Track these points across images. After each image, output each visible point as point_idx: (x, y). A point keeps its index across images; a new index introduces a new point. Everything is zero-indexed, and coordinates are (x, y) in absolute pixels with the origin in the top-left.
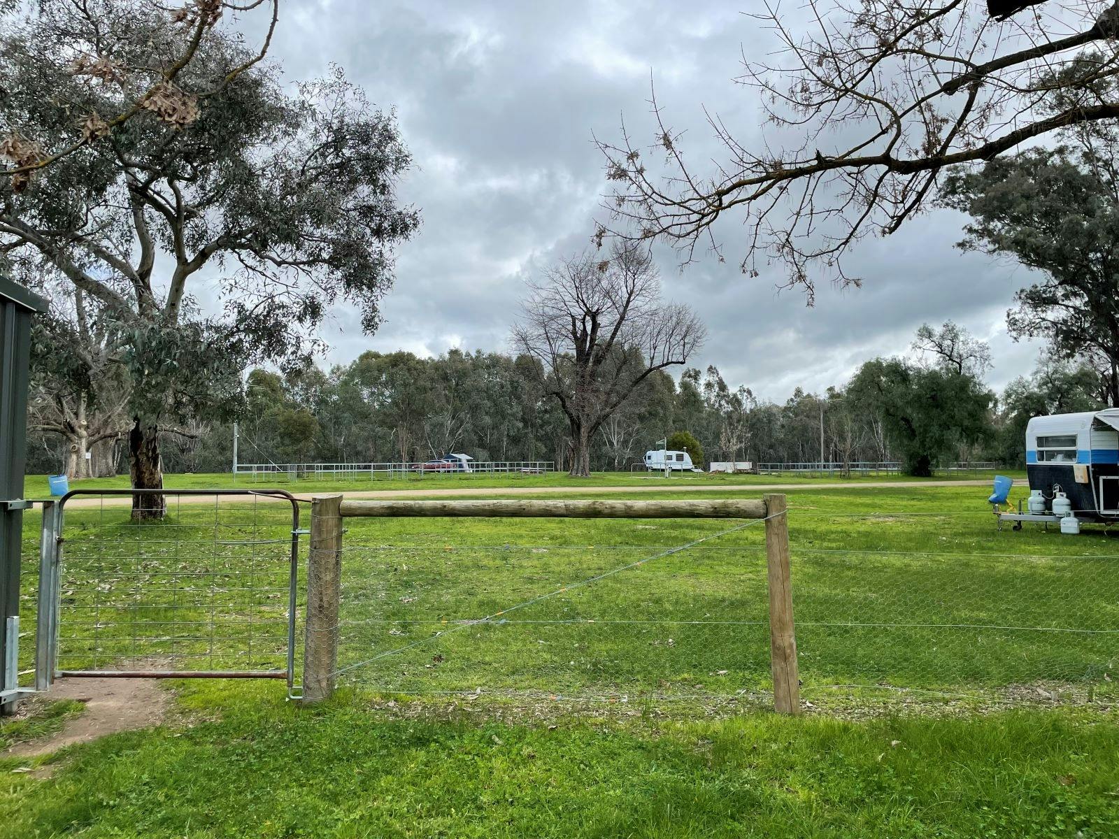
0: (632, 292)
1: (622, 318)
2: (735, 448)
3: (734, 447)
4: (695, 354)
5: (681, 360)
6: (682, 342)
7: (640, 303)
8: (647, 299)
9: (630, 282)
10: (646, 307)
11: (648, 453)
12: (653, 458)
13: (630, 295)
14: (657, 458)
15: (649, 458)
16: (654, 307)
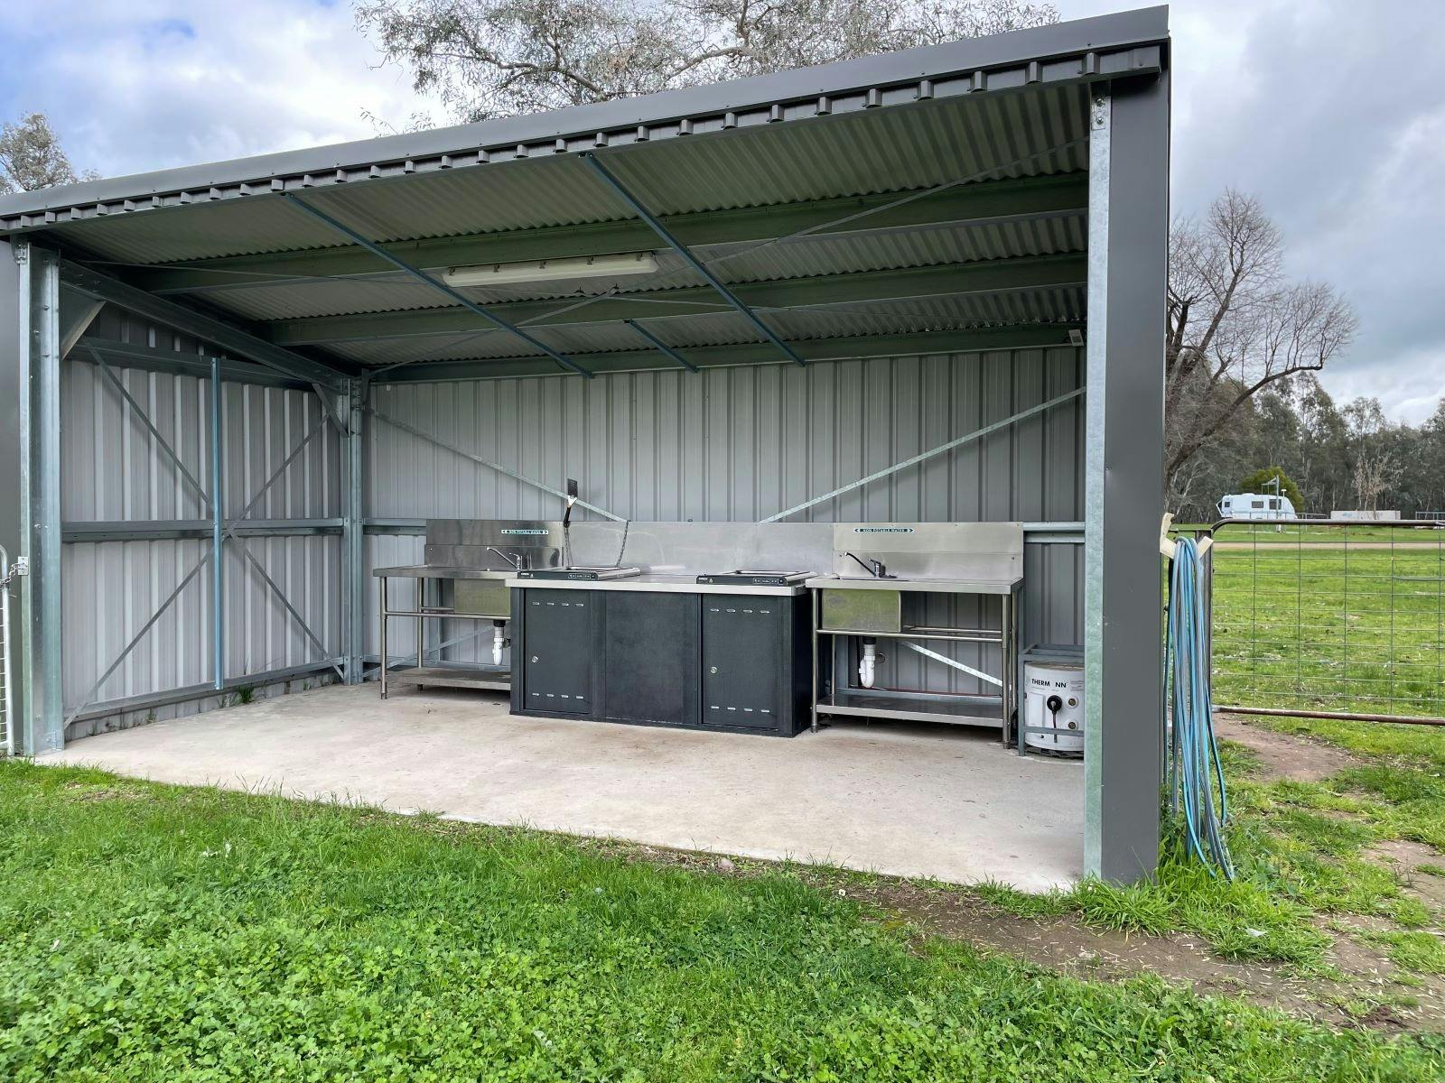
0: (1239, 271)
1: (1225, 308)
2: (1376, 490)
3: (1377, 486)
4: (1340, 355)
5: (1316, 363)
6: (1319, 337)
7: (1251, 286)
8: (1262, 279)
9: (1237, 258)
10: (1263, 290)
11: (1225, 499)
12: (1233, 505)
13: (1237, 274)
14: (1240, 505)
15: (1227, 505)
16: (1275, 290)
